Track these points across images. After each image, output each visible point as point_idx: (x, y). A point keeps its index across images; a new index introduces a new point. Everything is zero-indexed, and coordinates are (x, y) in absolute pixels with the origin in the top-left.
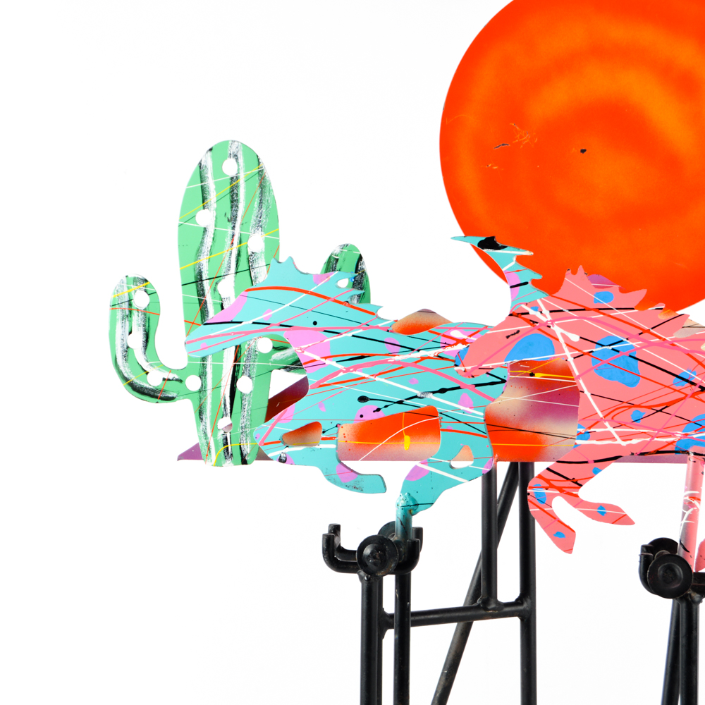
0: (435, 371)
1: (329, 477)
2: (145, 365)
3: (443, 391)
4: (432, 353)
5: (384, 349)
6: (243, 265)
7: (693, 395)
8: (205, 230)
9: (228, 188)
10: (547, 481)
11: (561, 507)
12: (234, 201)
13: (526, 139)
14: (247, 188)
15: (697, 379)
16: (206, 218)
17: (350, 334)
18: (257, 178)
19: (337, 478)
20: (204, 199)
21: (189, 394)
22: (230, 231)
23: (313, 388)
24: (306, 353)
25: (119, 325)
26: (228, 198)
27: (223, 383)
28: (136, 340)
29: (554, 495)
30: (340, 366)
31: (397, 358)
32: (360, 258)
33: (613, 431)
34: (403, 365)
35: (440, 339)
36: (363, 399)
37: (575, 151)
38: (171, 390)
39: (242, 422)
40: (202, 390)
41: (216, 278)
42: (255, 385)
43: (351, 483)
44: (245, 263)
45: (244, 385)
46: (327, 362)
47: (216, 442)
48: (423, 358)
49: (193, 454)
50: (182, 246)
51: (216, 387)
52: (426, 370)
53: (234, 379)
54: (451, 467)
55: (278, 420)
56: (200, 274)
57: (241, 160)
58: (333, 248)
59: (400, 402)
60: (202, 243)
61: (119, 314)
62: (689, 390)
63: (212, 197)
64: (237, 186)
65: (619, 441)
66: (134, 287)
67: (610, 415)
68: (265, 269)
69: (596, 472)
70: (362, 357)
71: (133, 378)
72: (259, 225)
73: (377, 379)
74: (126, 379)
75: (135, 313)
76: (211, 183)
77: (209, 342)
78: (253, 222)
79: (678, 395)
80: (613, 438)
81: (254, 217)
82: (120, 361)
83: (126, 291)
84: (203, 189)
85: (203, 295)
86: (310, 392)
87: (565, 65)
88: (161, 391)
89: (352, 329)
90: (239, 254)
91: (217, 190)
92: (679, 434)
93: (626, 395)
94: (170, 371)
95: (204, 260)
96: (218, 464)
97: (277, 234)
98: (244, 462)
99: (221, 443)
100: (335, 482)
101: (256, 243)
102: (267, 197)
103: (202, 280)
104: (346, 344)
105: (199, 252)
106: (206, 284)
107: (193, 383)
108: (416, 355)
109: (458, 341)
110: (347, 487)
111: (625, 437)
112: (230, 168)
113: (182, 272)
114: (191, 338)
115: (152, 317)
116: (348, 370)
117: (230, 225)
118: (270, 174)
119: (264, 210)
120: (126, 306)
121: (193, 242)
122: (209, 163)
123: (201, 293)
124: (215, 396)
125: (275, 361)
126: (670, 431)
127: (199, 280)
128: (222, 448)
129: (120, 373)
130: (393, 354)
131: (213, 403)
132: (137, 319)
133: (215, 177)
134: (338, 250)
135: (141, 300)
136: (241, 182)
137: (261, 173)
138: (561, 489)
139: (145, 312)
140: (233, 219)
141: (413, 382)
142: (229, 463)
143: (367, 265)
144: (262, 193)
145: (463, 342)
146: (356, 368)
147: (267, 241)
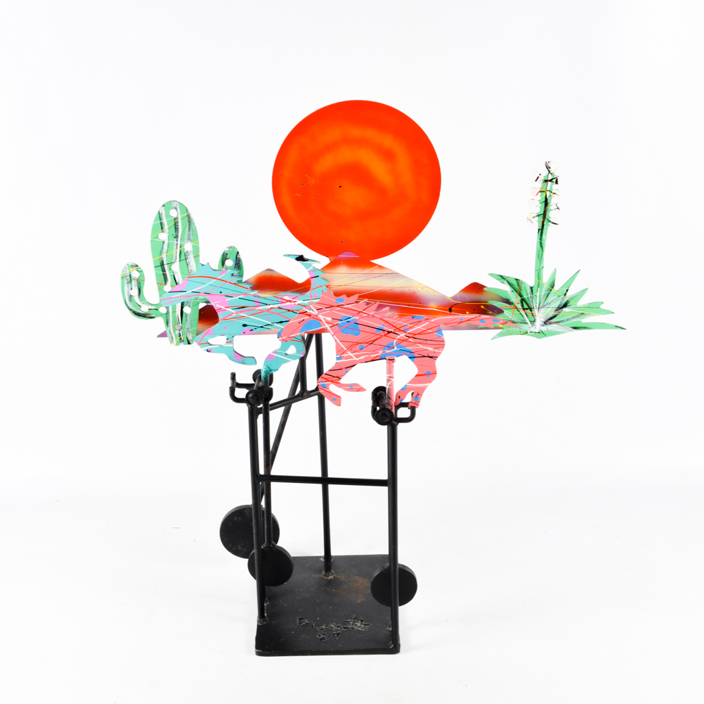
0: (277, 314)
1: (230, 358)
2: (140, 303)
3: (281, 322)
4: (276, 306)
5: (253, 304)
6: (183, 257)
7: (385, 335)
8: (164, 242)
9: (173, 223)
10: (326, 379)
11: (333, 388)
12: (176, 229)
13: (313, 182)
14: (182, 223)
15: (385, 328)
16: (163, 236)
17: (238, 297)
18: (187, 218)
19: (234, 359)
20: (162, 228)
21: (161, 315)
22: (175, 242)
23: (221, 320)
24: (217, 305)
25: (126, 286)
26: (174, 227)
27: (177, 310)
28: (135, 292)
29: (330, 384)
30: (233, 311)
31: (259, 308)
32: (238, 253)
33: (352, 355)
34: (262, 311)
35: (279, 300)
36: (245, 325)
37: (337, 187)
38: (153, 313)
39: (187, 326)
40: (167, 313)
41: (170, 264)
42: (192, 310)
43: (241, 361)
44: (183, 256)
45: (187, 310)
46: (227, 309)
47: (175, 335)
48: (271, 308)
49: (163, 335)
50: (153, 250)
51: (174, 312)
52: (273, 313)
53: (182, 308)
54: (286, 354)
55: (206, 334)
56: (163, 262)
57: (178, 210)
58: (224, 248)
59: (262, 327)
60: (162, 248)
61: (126, 281)
62: (383, 333)
63: (166, 227)
64: (177, 222)
65: (355, 359)
66: (131, 269)
67: (350, 348)
68: (193, 259)
69: (347, 372)
70: (244, 307)
71: (134, 309)
72: (189, 239)
73: (251, 317)
74: (131, 310)
75: (133, 280)
76: (165, 221)
77: (171, 300)
78: (186, 238)
79: (379, 336)
80: (352, 358)
81: (186, 236)
82: (128, 302)
83: (128, 271)
84: (161, 224)
85: (165, 271)
86: (220, 322)
87: (330, 148)
88: (148, 314)
89: (238, 295)
90: (180, 253)
91: (168, 224)
92: (381, 352)
93: (356, 339)
94: (152, 305)
95: (164, 256)
96: (177, 344)
97: (198, 243)
98: (189, 343)
99: (178, 336)
100: (233, 361)
101: (188, 247)
102: (192, 226)
103: (163, 265)
104: (235, 301)
105: (161, 252)
106: (166, 267)
107: (163, 310)
108: (268, 307)
109: (288, 301)
110: (239, 362)
111: (357, 356)
112: (173, 213)
113: (154, 262)
114: (162, 298)
115: (141, 282)
116: (237, 313)
117: (175, 239)
118: (193, 216)
119: (191, 232)
120: (128, 277)
121: (158, 247)
122: (163, 211)
123: (164, 270)
124: (174, 316)
125: (201, 299)
126: (377, 351)
127: (162, 264)
128: (179, 338)
129: (128, 307)
130: (258, 306)
131: (173, 319)
132: (134, 283)
133: (166, 218)
134: (227, 250)
135: (135, 274)
136: (179, 220)
137: (189, 216)
138: (332, 381)
139: (138, 280)
140: (176, 237)
141: (267, 319)
142: (182, 344)
143: (242, 256)
144: (189, 225)
145: (290, 301)
146: (241, 312)
147: (193, 246)
